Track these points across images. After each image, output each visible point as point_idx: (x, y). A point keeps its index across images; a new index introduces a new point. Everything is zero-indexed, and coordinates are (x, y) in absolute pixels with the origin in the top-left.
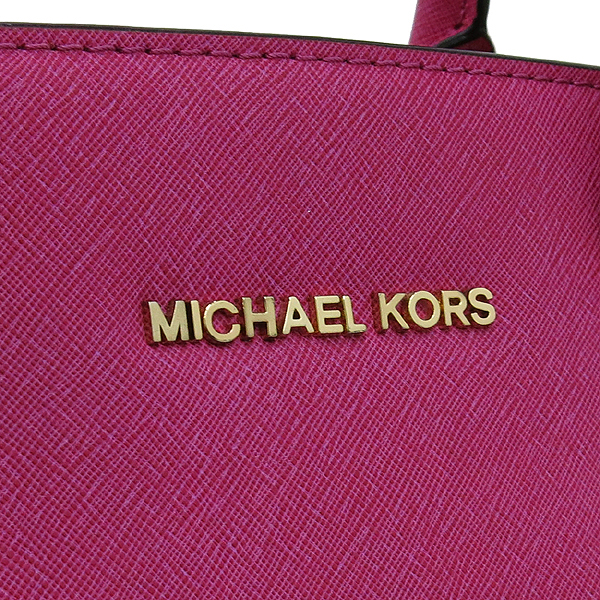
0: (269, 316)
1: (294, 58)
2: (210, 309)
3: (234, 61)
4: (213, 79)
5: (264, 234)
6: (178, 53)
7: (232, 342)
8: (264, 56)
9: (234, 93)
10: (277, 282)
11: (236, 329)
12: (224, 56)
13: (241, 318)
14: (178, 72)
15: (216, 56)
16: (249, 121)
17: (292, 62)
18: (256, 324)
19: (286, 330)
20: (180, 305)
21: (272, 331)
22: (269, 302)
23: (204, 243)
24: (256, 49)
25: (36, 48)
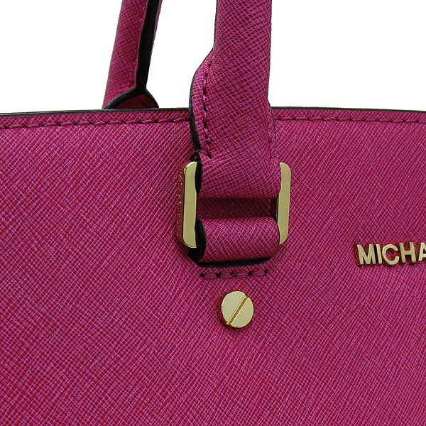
0: (412, 252)
1: (417, 122)
2: (385, 248)
3: (390, 124)
4: (382, 133)
5: (408, 211)
6: (364, 120)
7: (395, 265)
8: (404, 121)
9: (392, 140)
10: (414, 235)
11: (397, 258)
12: (386, 122)
13: (399, 253)
14: (365, 130)
15: (382, 122)
16: (399, 154)
17: (417, 124)
18: (406, 256)
19: (420, 259)
20: (371, 246)
21: (414, 259)
22: (412, 245)
23: (381, 215)
24: (400, 118)
25: (301, 119)
